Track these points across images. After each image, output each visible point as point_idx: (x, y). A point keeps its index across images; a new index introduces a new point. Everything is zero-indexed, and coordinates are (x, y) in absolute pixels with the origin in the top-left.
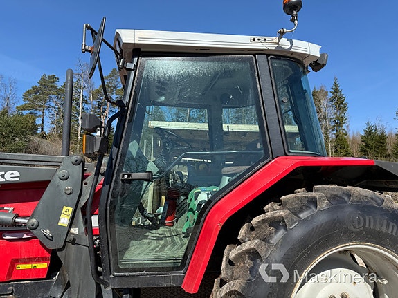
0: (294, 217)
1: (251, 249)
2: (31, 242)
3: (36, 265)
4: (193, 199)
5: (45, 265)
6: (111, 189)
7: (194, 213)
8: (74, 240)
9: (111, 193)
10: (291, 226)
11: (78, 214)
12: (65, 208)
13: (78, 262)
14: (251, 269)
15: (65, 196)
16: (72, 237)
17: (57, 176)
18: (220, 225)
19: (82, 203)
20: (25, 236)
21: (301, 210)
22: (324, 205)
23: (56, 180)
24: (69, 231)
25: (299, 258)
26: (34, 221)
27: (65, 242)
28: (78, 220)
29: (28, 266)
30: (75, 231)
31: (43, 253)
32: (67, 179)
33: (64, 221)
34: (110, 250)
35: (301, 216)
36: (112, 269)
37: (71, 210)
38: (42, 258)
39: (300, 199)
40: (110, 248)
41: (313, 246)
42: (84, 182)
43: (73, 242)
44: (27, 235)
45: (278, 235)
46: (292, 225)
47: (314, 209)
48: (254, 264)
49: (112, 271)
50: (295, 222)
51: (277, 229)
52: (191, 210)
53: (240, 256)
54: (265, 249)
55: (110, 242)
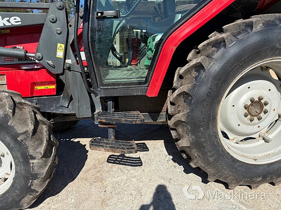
0: (233, 39)
1: (197, 63)
2: (41, 71)
3: (48, 86)
4: (152, 41)
5: (53, 87)
6: (90, 26)
7: (152, 51)
8: (70, 67)
9: (90, 28)
10: (229, 45)
11: (69, 50)
12: (59, 45)
13: (75, 82)
14: (196, 78)
15: (57, 35)
16: (68, 65)
17: (48, 20)
18: (174, 48)
19: (70, 41)
20: (36, 67)
21: (239, 33)
22: (258, 27)
23: (48, 24)
24: (65, 62)
25: (233, 69)
26: (39, 54)
27: (64, 69)
28: (69, 53)
29: (43, 87)
30: (68, 61)
31: (50, 78)
32: (55, 22)
33: (60, 54)
34: (96, 72)
35: (238, 37)
36: (99, 84)
37: (63, 46)
38: (51, 82)
39: (239, 25)
40: (95, 70)
41: (245, 59)
42: (69, 25)
43: (69, 69)
44: (37, 66)
45: (219, 52)
46: (231, 44)
47: (250, 31)
48: (199, 74)
49: (99, 85)
50: (234, 42)
51: (218, 48)
52: (150, 49)
53: (188, 71)
54: (208, 63)
55: (94, 66)
